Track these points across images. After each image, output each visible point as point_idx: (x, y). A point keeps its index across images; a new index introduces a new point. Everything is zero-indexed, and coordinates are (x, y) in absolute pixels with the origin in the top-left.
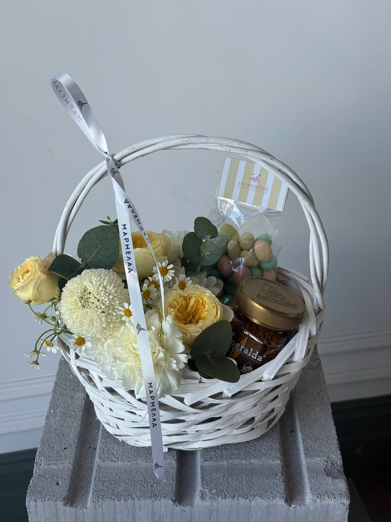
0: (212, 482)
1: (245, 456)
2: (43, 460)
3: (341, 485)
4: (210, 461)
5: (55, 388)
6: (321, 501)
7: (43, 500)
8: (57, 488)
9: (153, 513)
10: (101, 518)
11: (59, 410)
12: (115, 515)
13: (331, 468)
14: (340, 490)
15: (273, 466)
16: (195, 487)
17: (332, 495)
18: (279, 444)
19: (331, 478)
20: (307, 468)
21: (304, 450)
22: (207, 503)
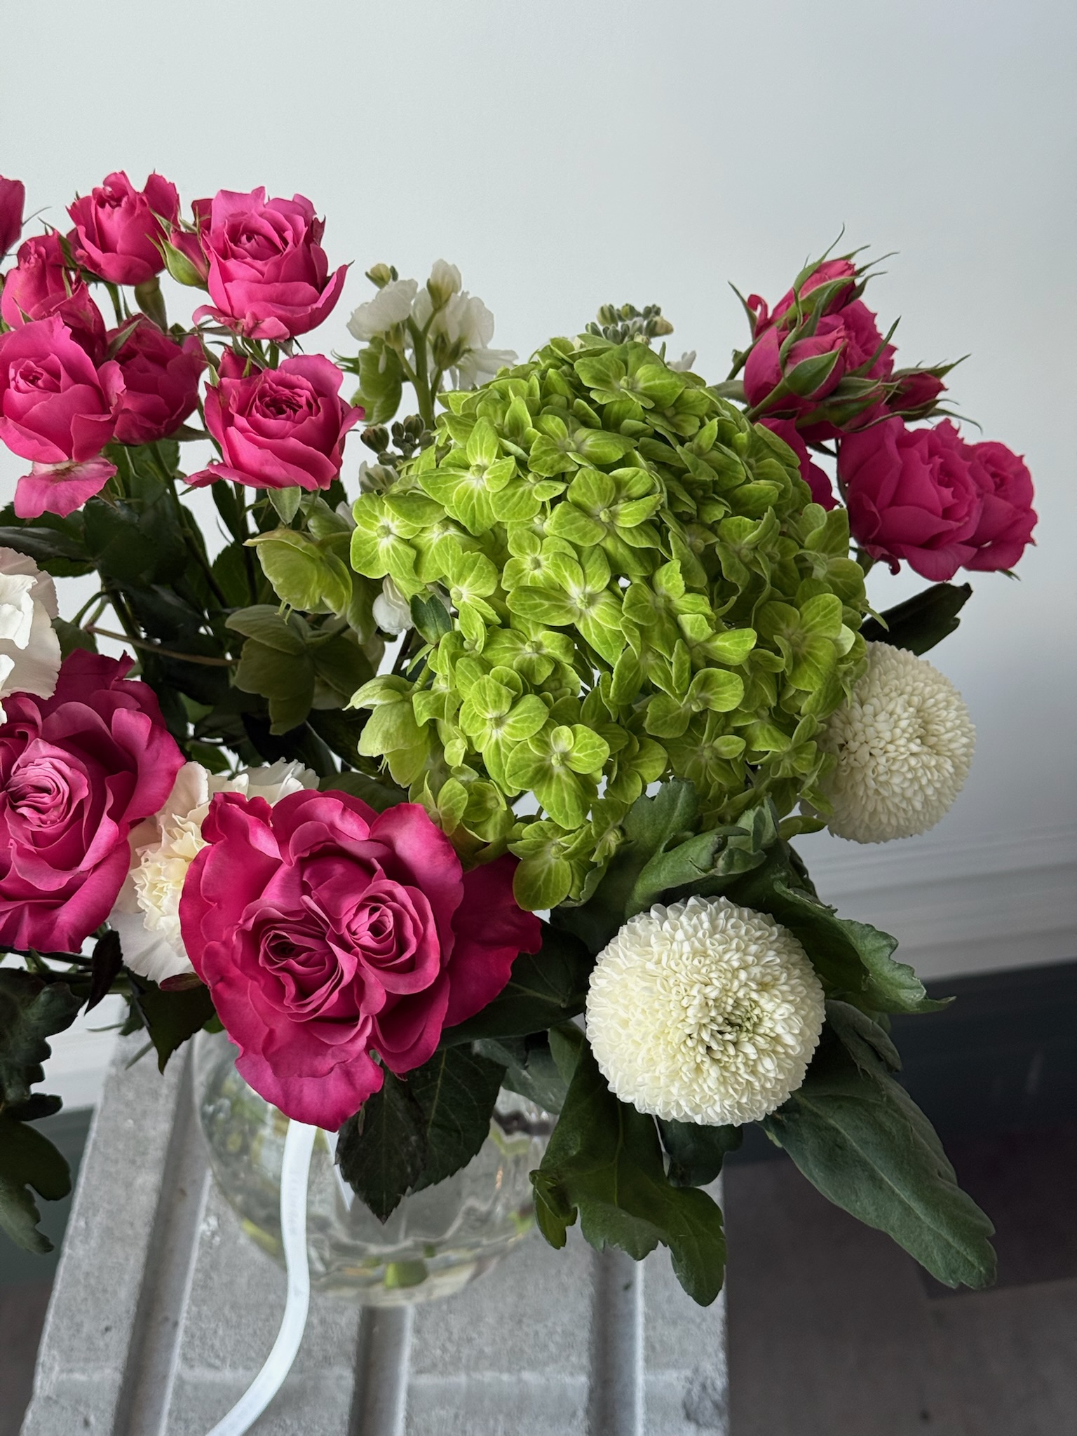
1: (510, 1362)
2: (57, 1357)
4: (429, 1372)
8: (87, 1433)
11: (98, 1219)
13: (700, 1398)
15: (570, 1390)
19: (693, 1427)
20: (646, 1396)
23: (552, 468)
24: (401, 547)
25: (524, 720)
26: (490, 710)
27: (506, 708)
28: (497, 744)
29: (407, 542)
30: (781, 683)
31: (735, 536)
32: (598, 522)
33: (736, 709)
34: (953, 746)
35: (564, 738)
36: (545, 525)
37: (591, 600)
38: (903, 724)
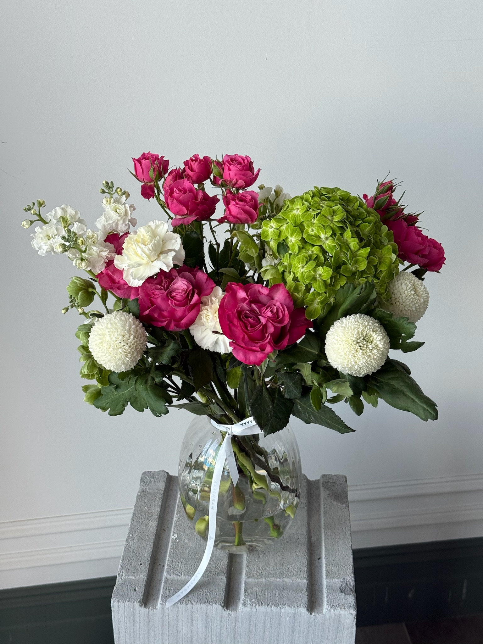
0: (252, 594)
1: (280, 576)
2: (124, 572)
3: (350, 599)
4: (252, 578)
5: (133, 517)
6: (334, 611)
7: (124, 601)
8: (135, 593)
9: (207, 616)
10: (167, 618)
11: (136, 534)
12: (177, 615)
13: (345, 587)
14: (350, 603)
15: (301, 584)
16: (240, 598)
17: (343, 606)
18: (307, 568)
19: (343, 594)
20: (327, 586)
21: (326, 573)
22: (248, 609)
23: (317, 207)
24: (275, 230)
25: (309, 266)
26: (300, 264)
27: (305, 264)
28: (302, 272)
29: (277, 229)
30: (376, 268)
31: (364, 229)
32: (329, 219)
33: (364, 270)
34: (423, 296)
35: (320, 270)
36: (315, 221)
37: (327, 238)
38: (410, 286)
